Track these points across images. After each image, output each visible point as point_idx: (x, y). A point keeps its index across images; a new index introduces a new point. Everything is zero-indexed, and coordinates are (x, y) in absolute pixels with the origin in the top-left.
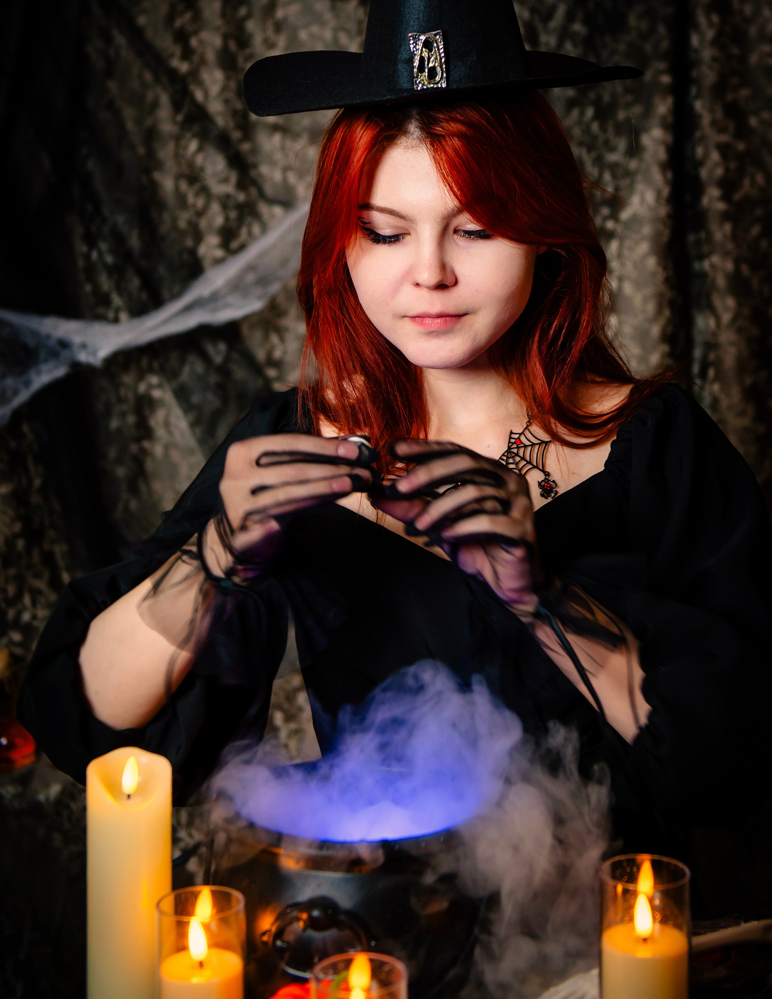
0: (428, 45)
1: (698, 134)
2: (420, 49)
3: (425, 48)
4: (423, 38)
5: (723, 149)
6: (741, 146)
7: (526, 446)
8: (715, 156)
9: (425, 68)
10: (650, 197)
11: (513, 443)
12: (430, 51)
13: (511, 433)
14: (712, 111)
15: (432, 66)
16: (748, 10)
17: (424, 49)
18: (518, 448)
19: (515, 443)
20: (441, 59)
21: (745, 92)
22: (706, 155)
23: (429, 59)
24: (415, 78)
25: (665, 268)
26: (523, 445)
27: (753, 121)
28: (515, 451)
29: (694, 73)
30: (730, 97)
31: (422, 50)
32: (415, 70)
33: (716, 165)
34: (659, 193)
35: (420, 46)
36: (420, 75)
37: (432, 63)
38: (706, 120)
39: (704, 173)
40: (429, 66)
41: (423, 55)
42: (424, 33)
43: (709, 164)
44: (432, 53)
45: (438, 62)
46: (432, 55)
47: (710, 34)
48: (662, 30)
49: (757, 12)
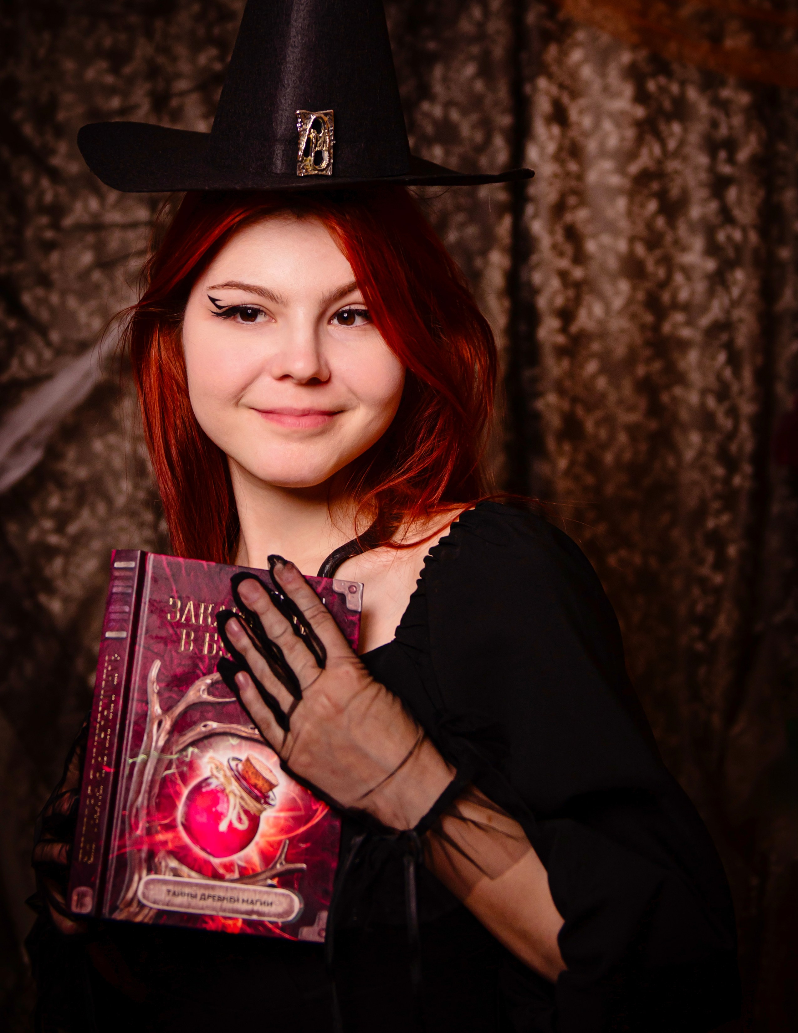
1: (534, 258)
2: (309, 128)
5: (563, 275)
8: (555, 283)
14: (551, 233)
16: (587, 122)
20: (330, 143)
21: (583, 214)
22: (544, 282)
24: (299, 161)
29: (531, 191)
30: (568, 219)
31: (310, 131)
32: (300, 153)
33: (555, 293)
35: (309, 126)
38: (546, 243)
39: (542, 302)
45: (326, 145)
47: (551, 148)
48: (499, 141)
49: (597, 125)
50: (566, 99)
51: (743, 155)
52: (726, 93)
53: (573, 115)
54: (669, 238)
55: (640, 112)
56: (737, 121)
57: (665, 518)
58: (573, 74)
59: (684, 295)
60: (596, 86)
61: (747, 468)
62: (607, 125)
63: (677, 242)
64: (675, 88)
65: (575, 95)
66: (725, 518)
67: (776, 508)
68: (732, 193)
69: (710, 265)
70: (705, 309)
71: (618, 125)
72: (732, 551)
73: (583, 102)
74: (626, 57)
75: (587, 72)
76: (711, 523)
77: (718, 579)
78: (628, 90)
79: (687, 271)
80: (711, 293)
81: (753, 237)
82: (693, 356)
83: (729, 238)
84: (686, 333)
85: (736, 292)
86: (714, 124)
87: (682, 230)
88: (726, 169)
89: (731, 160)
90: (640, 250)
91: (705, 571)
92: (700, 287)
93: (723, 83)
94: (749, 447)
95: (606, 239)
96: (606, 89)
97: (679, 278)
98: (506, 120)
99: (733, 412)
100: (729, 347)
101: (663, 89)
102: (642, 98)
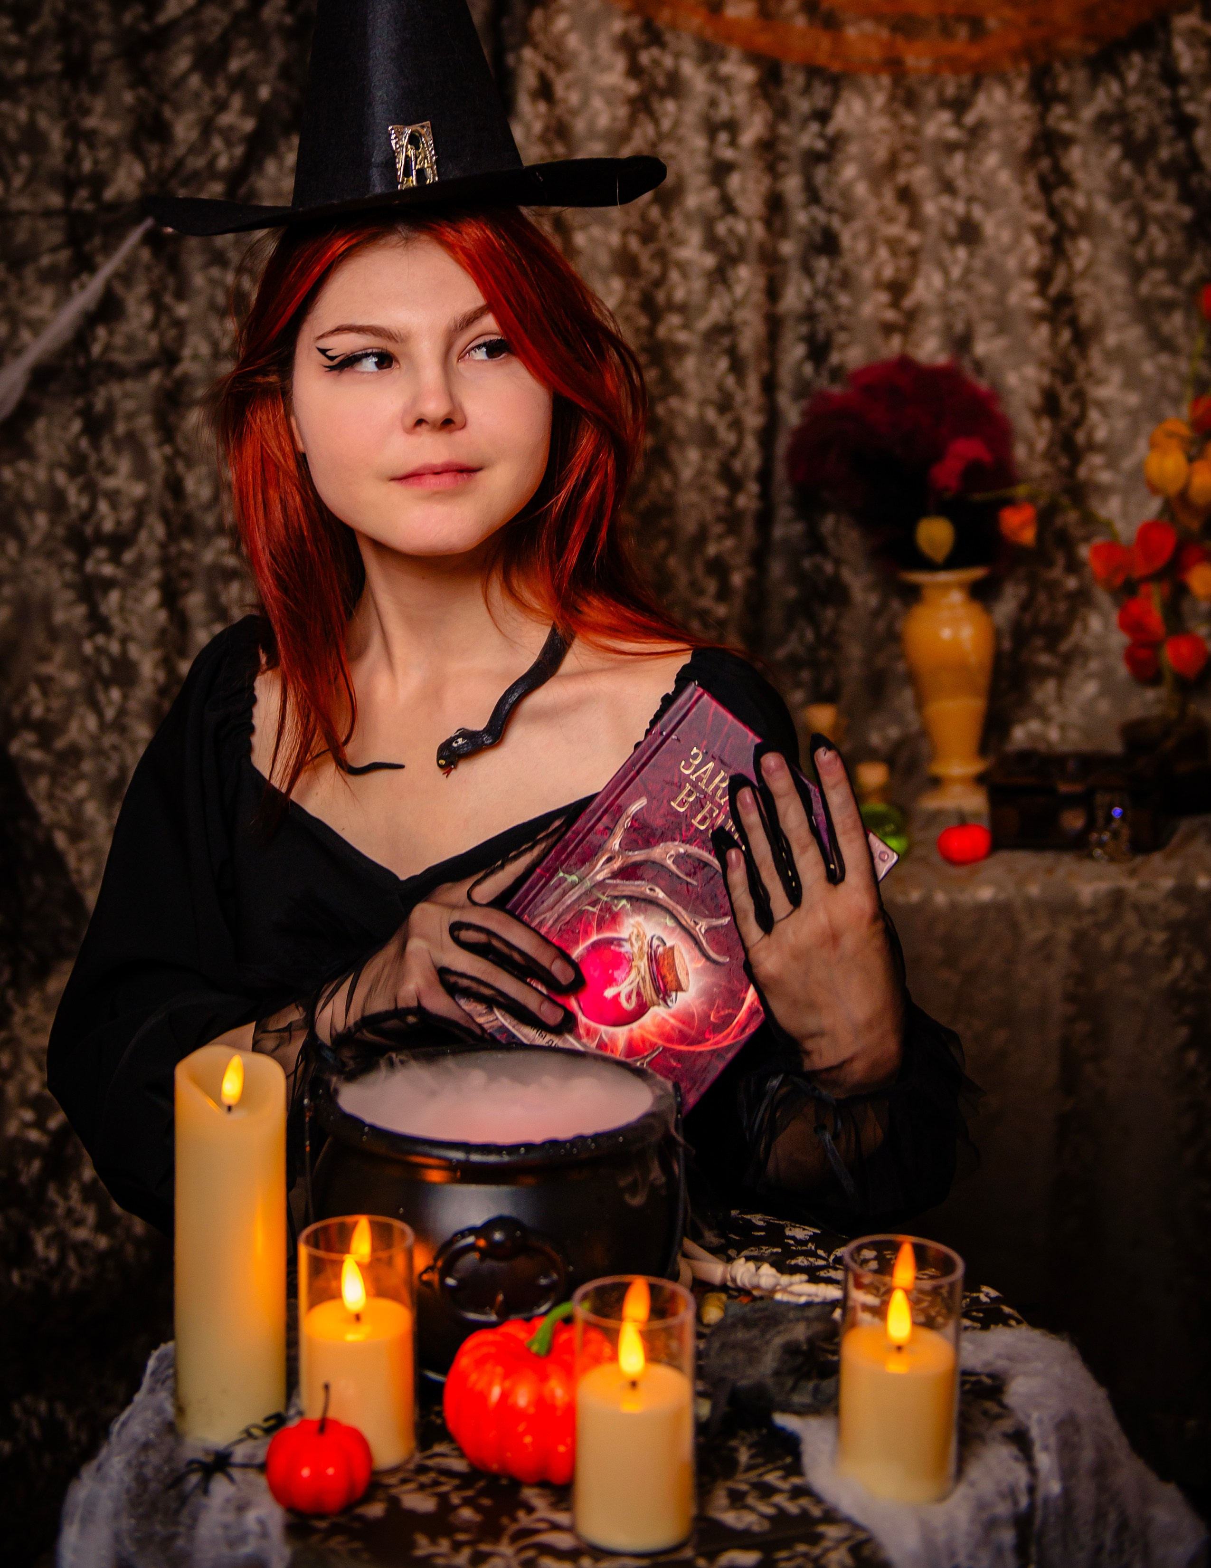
0: (414, 140)
2: (405, 145)
3: (411, 144)
4: (408, 131)
9: (412, 170)
12: (417, 148)
15: (419, 167)
16: (574, 98)
17: (409, 146)
20: (431, 158)
23: (416, 158)
24: (399, 183)
31: (407, 148)
32: (400, 173)
35: (405, 142)
36: (406, 179)
37: (420, 164)
40: (417, 168)
41: (409, 153)
42: (408, 124)
44: (420, 151)
45: (428, 162)
46: (420, 153)
47: (537, 127)
49: (586, 102)
50: (551, 72)
51: (747, 138)
52: (727, 68)
53: (559, 90)
54: (663, 231)
55: (633, 88)
56: (741, 99)
57: (662, 545)
58: (559, 43)
59: (680, 295)
60: (584, 58)
61: (753, 487)
62: (597, 102)
63: (672, 235)
65: (561, 67)
66: (729, 543)
67: (779, 532)
68: (734, 181)
69: (709, 261)
70: (703, 310)
71: (609, 102)
72: (737, 579)
73: (569, 75)
74: (618, 26)
75: (573, 41)
76: (712, 550)
77: (721, 611)
78: (620, 63)
79: (683, 268)
80: (710, 292)
81: (759, 230)
82: (690, 363)
83: (731, 231)
84: (682, 337)
85: (739, 291)
86: (713, 103)
87: (678, 222)
88: (728, 154)
89: (733, 143)
90: (634, 243)
91: (706, 602)
92: (698, 285)
93: (723, 57)
94: (755, 463)
96: (595, 61)
97: (674, 275)
99: (737, 425)
100: (732, 352)
101: (656, 63)
102: (634, 71)
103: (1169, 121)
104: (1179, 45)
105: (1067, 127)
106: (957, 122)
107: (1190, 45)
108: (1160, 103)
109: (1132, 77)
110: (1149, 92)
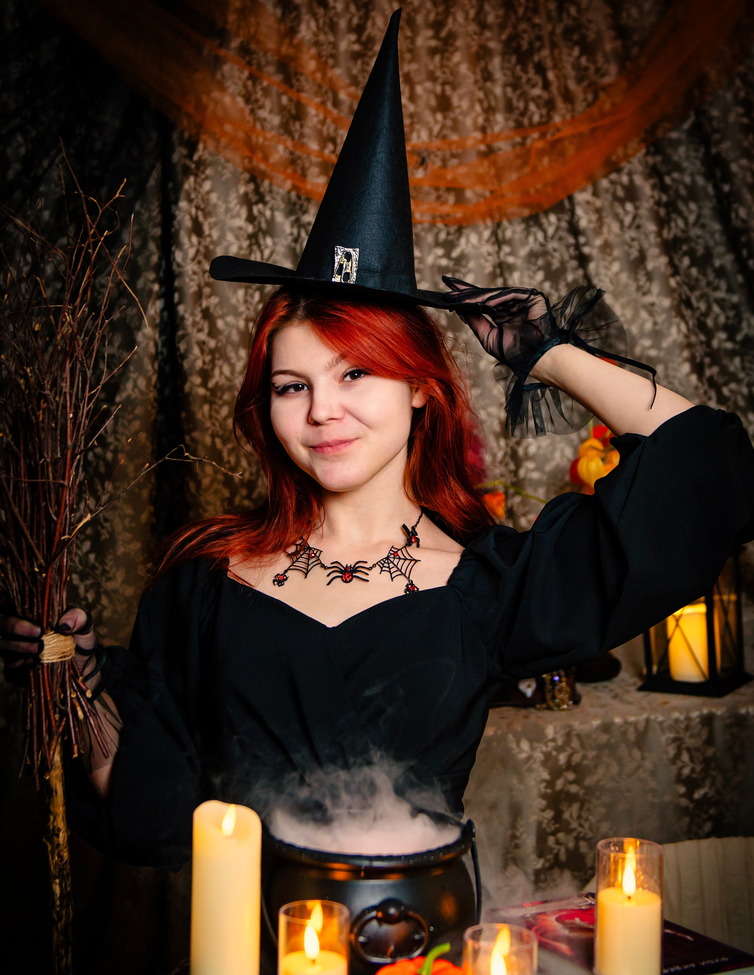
0: (348, 257)
1: (182, 332)
3: (345, 258)
5: (202, 345)
6: (212, 343)
7: (400, 558)
8: (196, 351)
9: (342, 273)
10: (142, 383)
11: (391, 554)
12: (348, 261)
13: (393, 547)
14: (193, 314)
16: (215, 234)
17: (343, 259)
18: (394, 558)
19: (393, 554)
21: (214, 300)
22: (188, 350)
23: (346, 266)
24: (333, 277)
25: (152, 443)
26: (398, 557)
27: (220, 324)
28: (392, 560)
29: (176, 283)
30: (204, 304)
31: (341, 259)
32: (335, 272)
34: (149, 380)
36: (337, 276)
37: (347, 270)
38: (189, 321)
39: (187, 364)
40: (345, 272)
41: (342, 263)
43: (191, 357)
45: (352, 270)
46: (349, 264)
47: (192, 252)
48: (152, 246)
49: (222, 236)
50: (201, 218)
53: (206, 229)
55: (250, 229)
58: (205, 199)
60: (221, 209)
62: (230, 237)
64: (268, 213)
65: (207, 215)
71: (237, 238)
73: (212, 220)
74: (242, 189)
75: (214, 197)
78: (244, 213)
95: (230, 319)
96: (228, 210)
98: (157, 231)
101: (261, 213)
102: (251, 218)
103: (572, 258)
104: (579, 211)
105: (511, 260)
106: (447, 255)
107: (586, 212)
108: (568, 247)
109: (551, 231)
110: (561, 239)
